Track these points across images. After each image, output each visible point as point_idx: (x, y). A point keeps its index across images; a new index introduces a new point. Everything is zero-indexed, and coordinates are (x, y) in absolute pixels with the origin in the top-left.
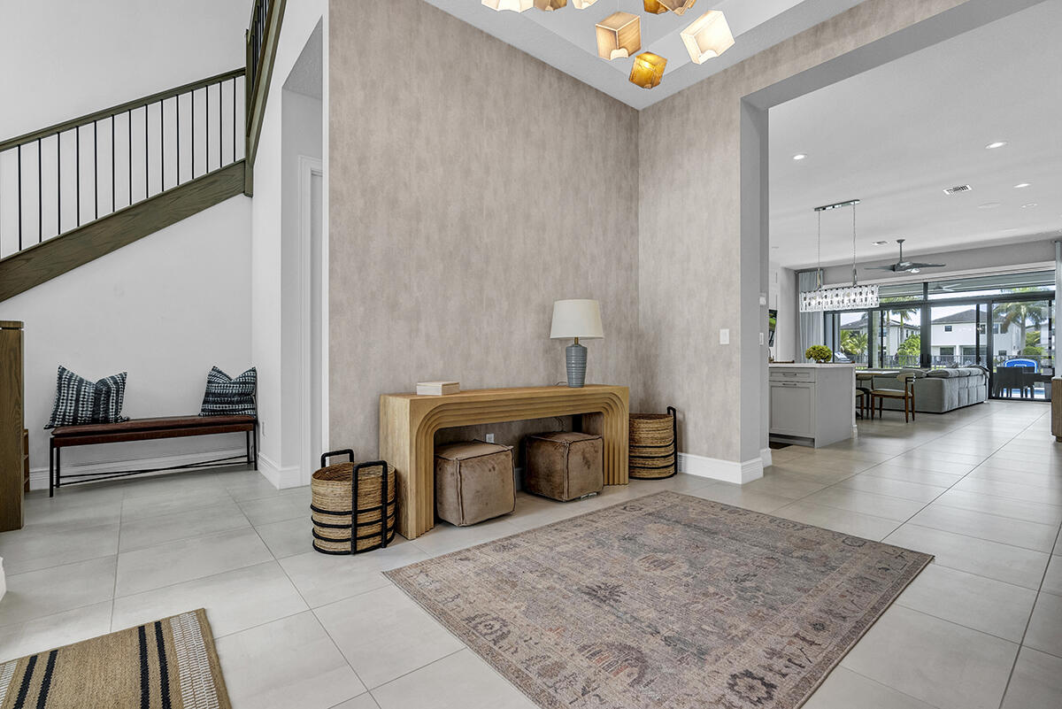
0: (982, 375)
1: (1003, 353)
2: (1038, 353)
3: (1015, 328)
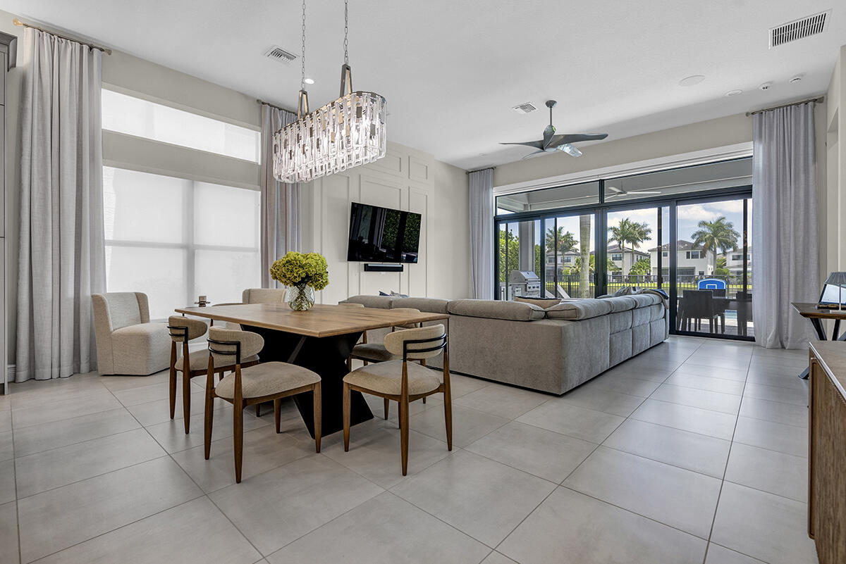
0: (659, 304)
1: (702, 274)
2: (724, 274)
3: (709, 254)
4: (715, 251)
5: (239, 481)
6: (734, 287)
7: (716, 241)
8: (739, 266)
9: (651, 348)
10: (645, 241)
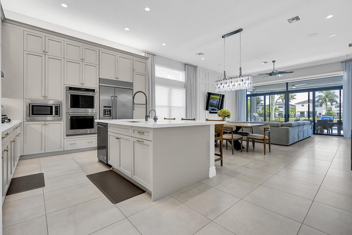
0: (310, 124)
1: (320, 114)
2: (331, 114)
3: (324, 105)
4: (327, 104)
5: (233, 154)
6: (336, 119)
7: (327, 99)
8: (338, 111)
9: (307, 138)
10: (294, 100)
